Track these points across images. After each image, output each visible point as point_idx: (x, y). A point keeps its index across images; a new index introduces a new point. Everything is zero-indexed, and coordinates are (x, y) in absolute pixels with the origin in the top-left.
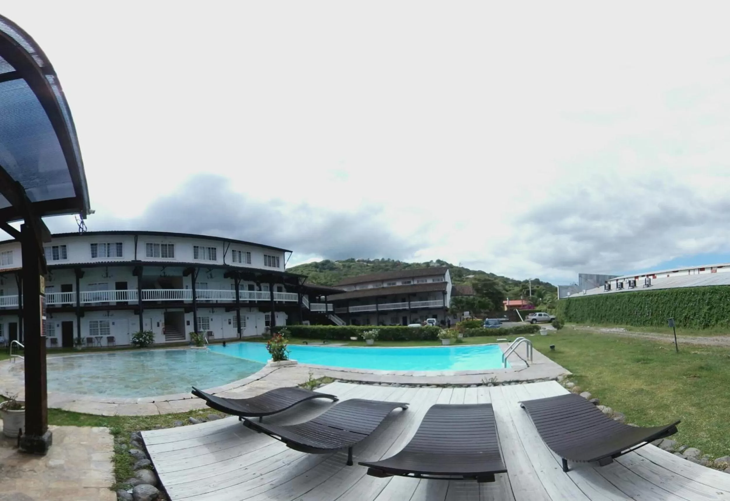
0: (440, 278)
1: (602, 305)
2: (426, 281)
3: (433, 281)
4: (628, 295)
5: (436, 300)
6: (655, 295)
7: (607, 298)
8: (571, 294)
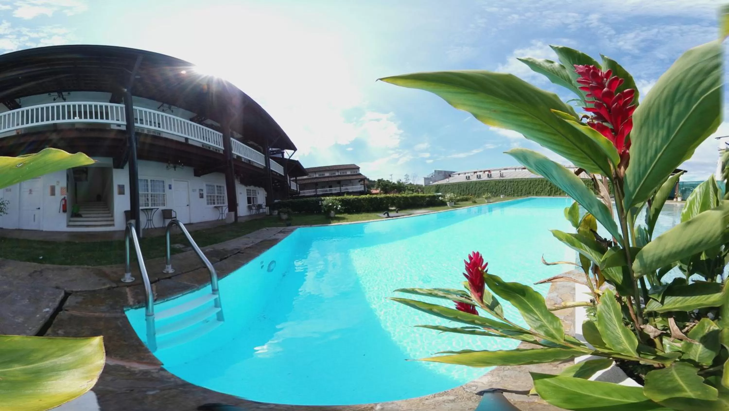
0: (355, 170)
1: (472, 188)
2: (346, 173)
3: (351, 173)
4: (495, 182)
5: (353, 186)
6: (516, 182)
7: (476, 183)
8: (433, 182)
